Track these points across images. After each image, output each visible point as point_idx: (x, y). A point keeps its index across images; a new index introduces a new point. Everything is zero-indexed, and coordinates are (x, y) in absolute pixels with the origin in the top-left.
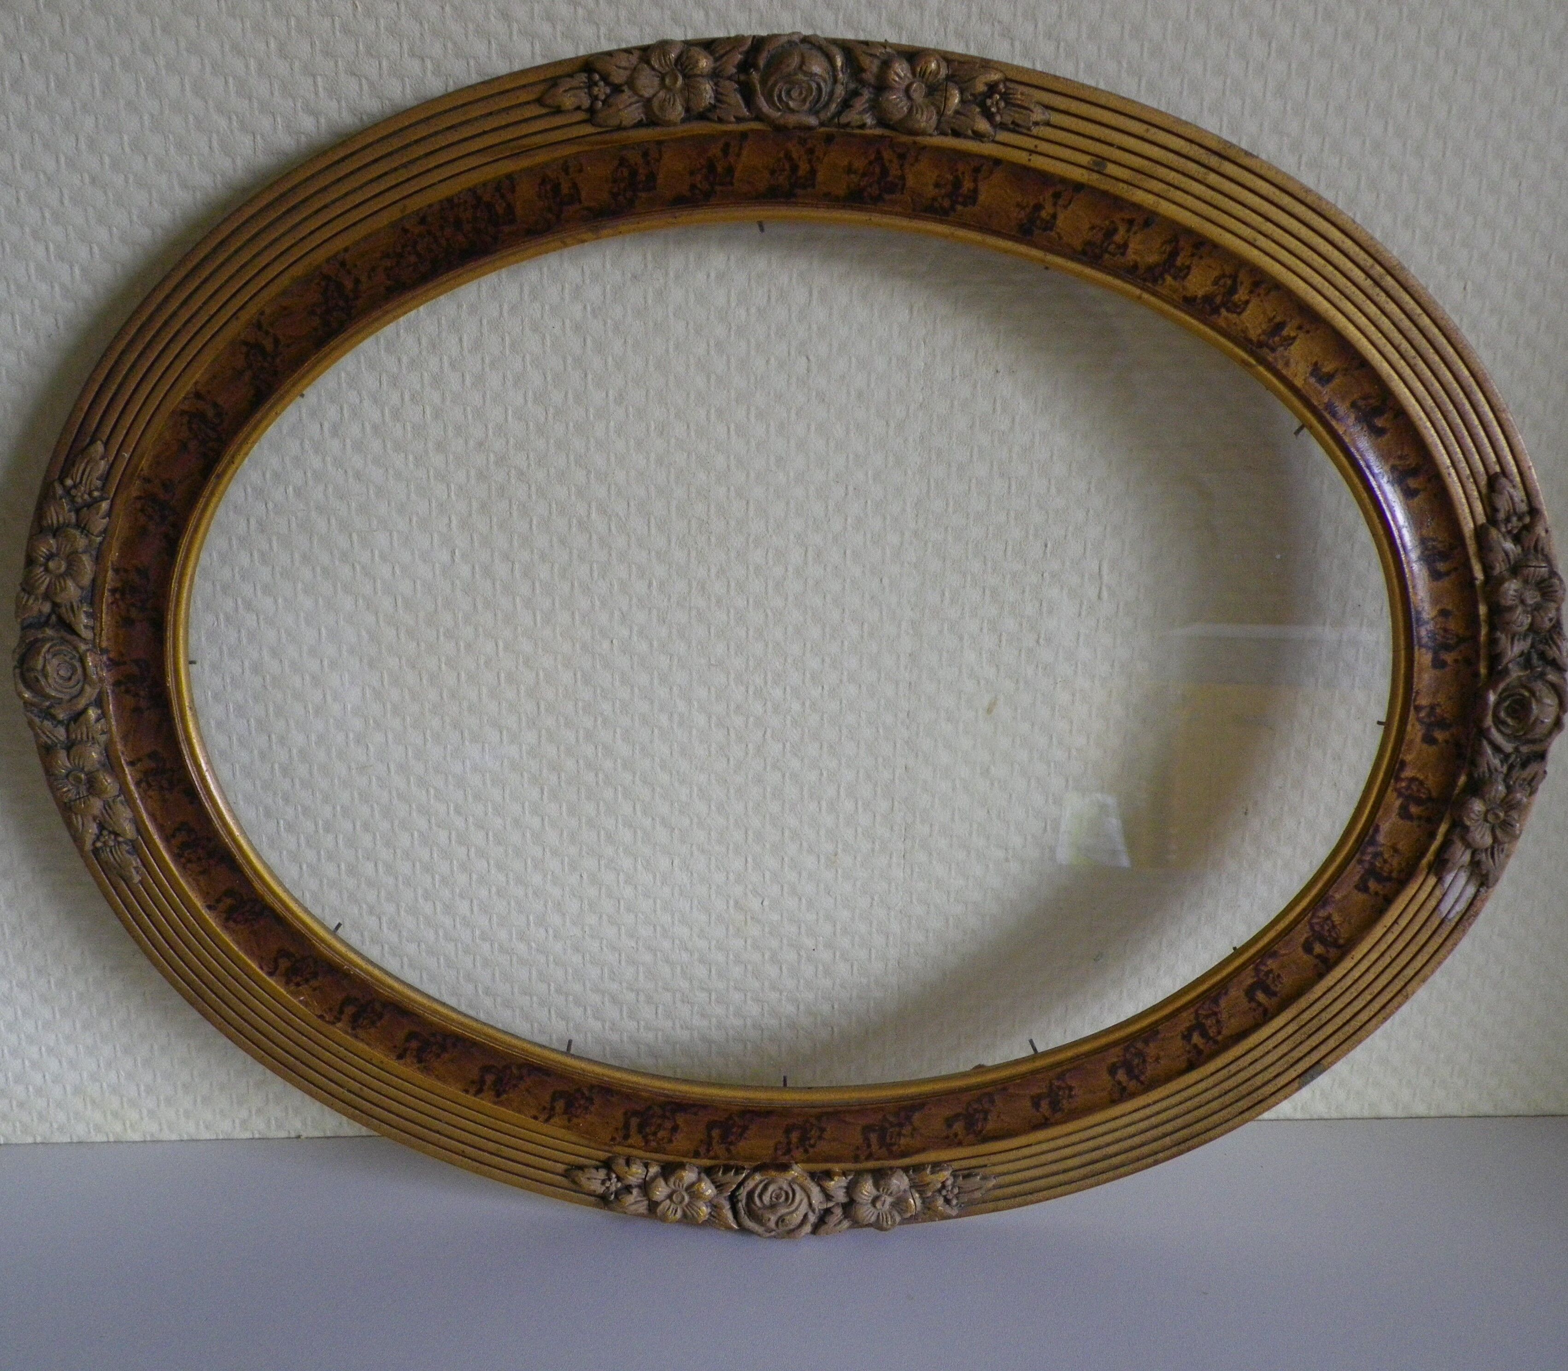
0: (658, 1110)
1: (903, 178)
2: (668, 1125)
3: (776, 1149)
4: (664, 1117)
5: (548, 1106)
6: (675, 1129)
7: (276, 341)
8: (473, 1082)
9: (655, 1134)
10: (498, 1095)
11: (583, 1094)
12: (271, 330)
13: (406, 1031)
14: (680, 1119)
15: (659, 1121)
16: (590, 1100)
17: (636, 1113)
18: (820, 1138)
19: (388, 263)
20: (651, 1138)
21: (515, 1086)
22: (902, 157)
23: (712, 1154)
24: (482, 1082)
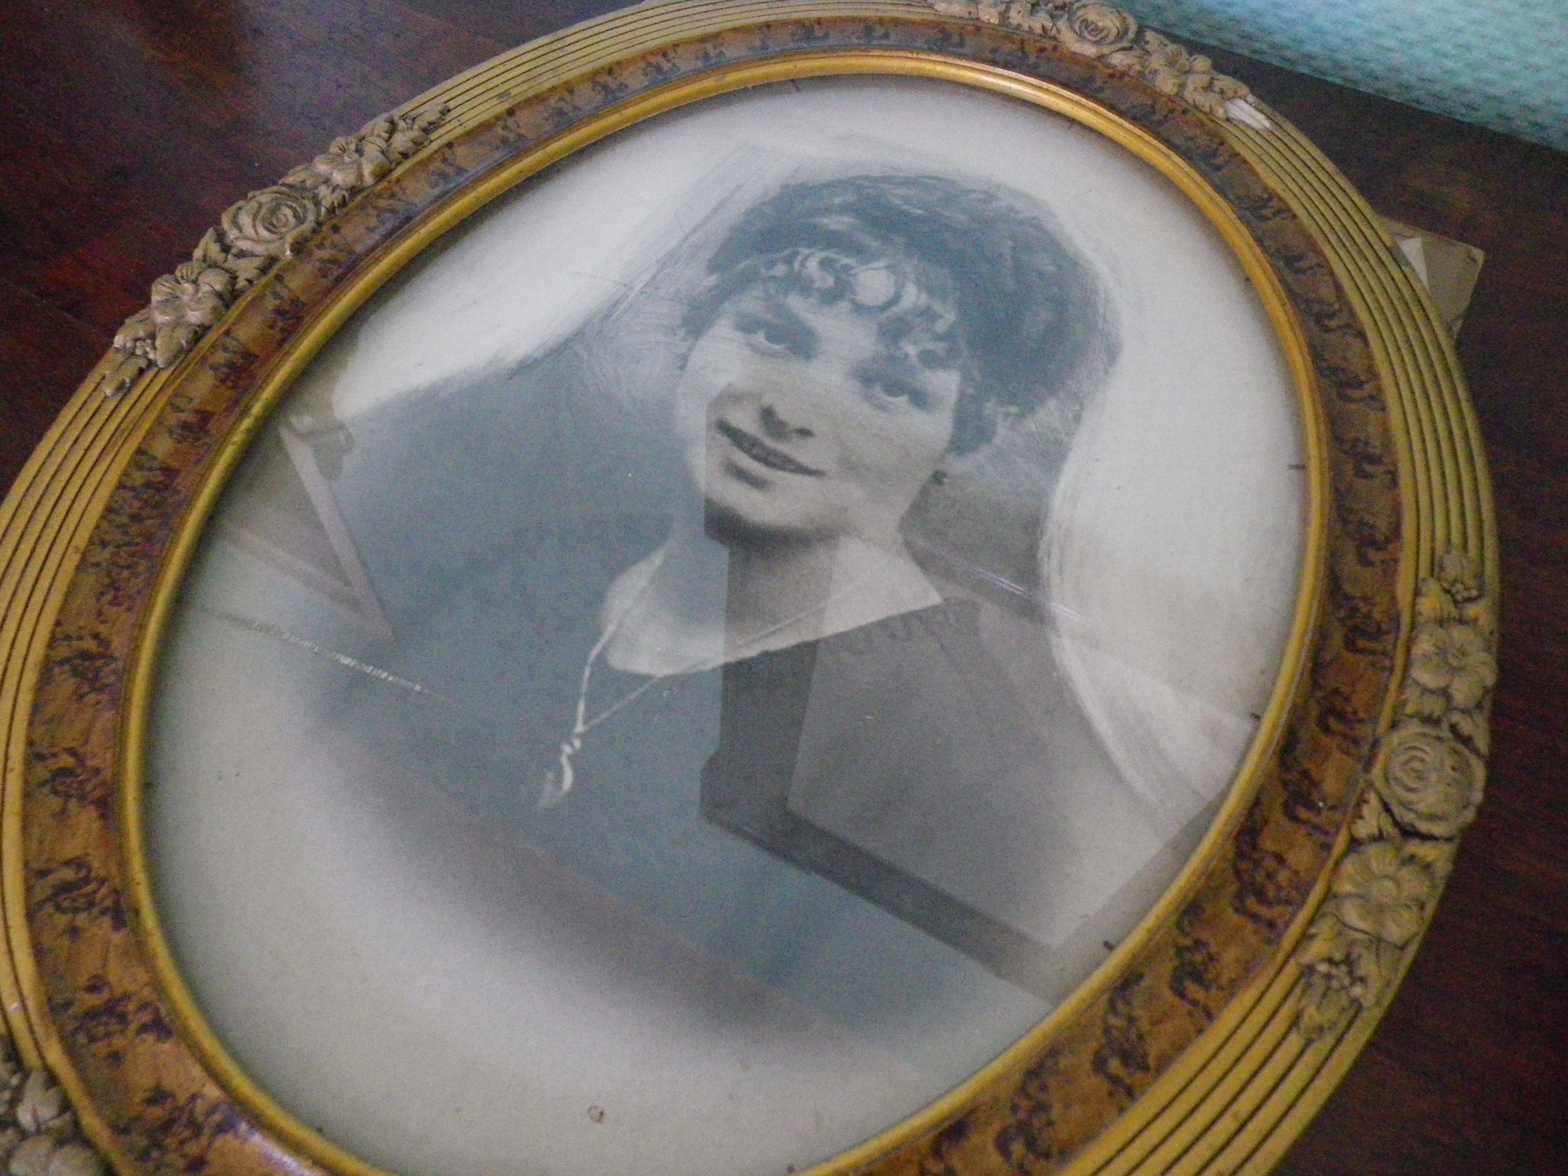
0: (1244, 865)
1: (408, 203)
2: (1270, 863)
3: (1348, 754)
4: (1257, 863)
5: (1189, 1007)
6: (1280, 858)
7: (72, 752)
8: (1111, 1094)
9: (1279, 888)
10: (1145, 1068)
11: (1188, 949)
12: (56, 750)
13: (991, 1148)
14: (1268, 844)
15: (1263, 873)
16: (1199, 944)
17: (1240, 896)
18: (1347, 699)
19: (108, 597)
20: (1283, 894)
21: (1140, 1037)
22: (392, 196)
23: (1332, 830)
24: (1115, 1080)
